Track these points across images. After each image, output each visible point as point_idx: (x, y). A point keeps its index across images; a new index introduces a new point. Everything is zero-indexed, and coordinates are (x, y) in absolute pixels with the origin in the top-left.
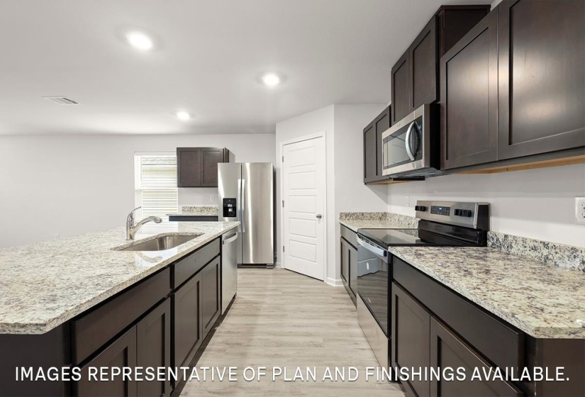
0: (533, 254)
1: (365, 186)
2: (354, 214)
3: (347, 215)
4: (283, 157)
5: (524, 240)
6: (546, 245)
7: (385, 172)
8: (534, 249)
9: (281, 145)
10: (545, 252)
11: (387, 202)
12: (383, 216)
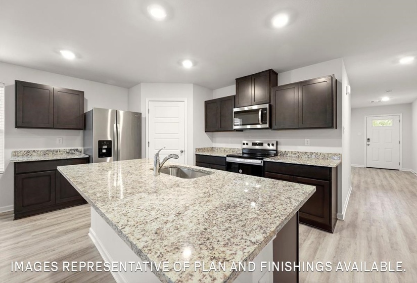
0: (294, 155)
1: (205, 133)
2: (202, 148)
3: (199, 149)
4: (149, 110)
5: (292, 152)
6: (298, 152)
7: (235, 127)
8: (295, 154)
9: (147, 101)
10: (298, 154)
11: (212, 141)
12: (212, 149)
